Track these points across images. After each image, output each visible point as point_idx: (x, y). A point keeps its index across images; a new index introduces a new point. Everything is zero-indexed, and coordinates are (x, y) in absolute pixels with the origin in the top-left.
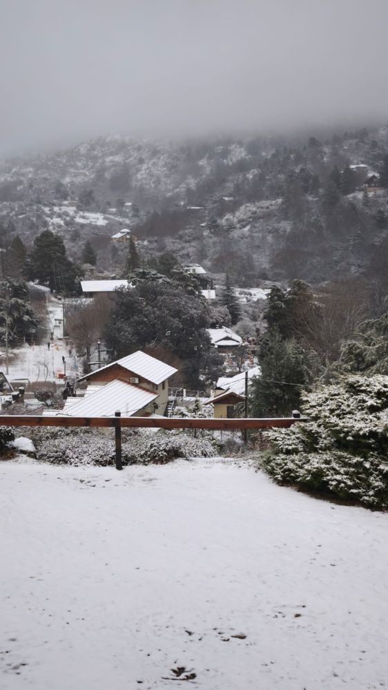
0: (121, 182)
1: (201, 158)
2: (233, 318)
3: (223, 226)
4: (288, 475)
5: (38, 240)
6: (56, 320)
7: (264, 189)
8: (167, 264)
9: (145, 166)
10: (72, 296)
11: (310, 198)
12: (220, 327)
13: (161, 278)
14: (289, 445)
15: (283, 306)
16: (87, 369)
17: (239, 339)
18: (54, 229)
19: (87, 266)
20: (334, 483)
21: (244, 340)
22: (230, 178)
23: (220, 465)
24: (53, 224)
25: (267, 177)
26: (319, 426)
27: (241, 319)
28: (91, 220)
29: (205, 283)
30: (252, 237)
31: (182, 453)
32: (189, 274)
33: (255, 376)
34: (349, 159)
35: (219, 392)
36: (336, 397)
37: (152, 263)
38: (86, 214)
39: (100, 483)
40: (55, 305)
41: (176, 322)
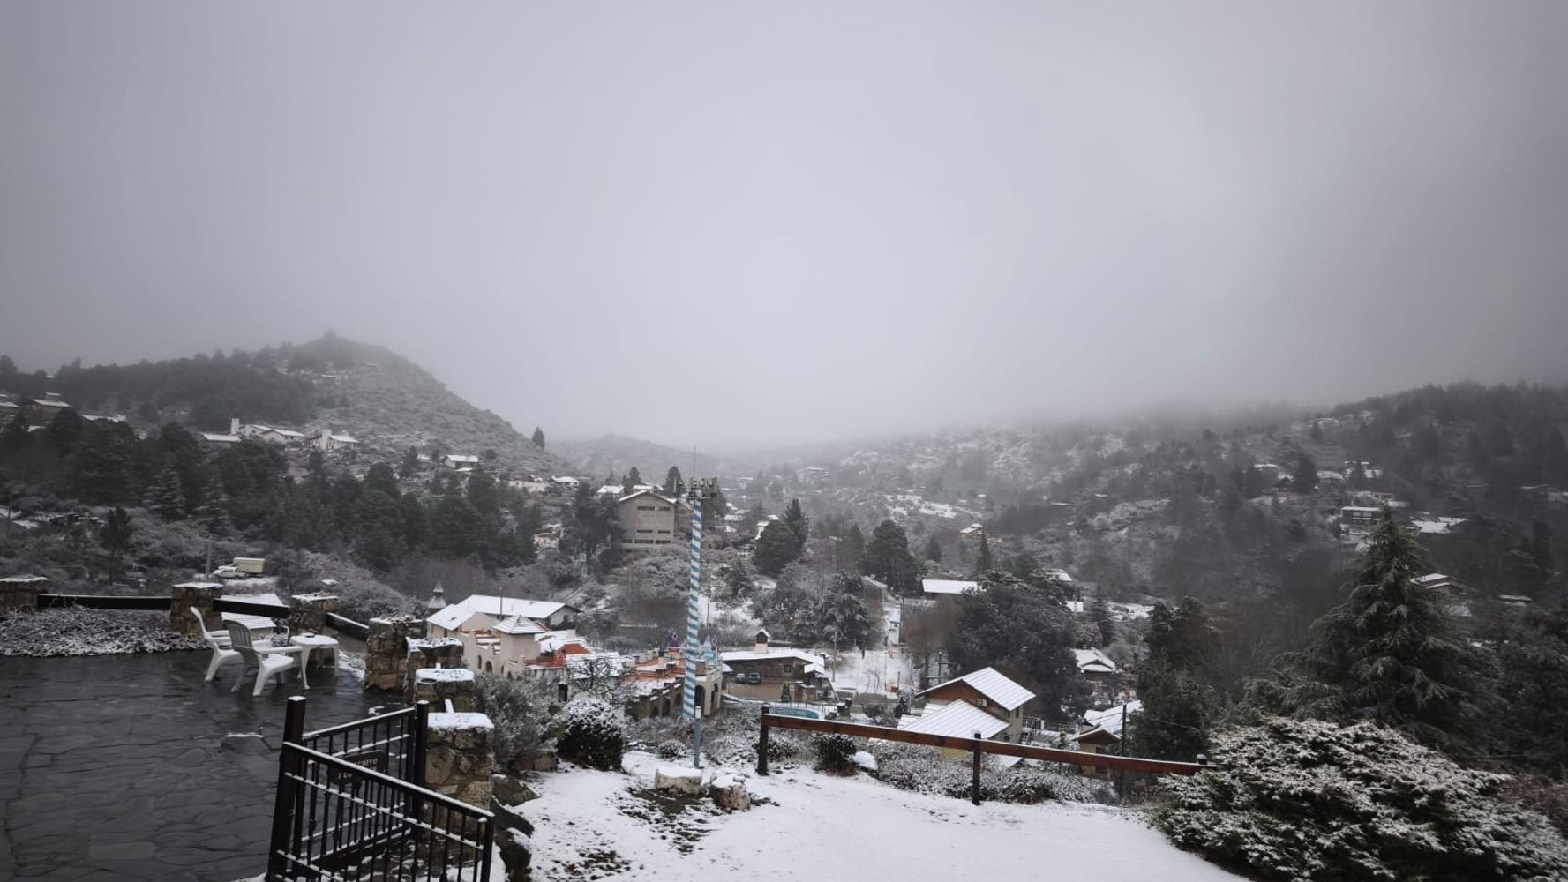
0: (974, 470)
1: (1070, 447)
2: (1104, 638)
3: (1094, 527)
4: (1192, 837)
5: (877, 529)
6: (892, 622)
7: (1146, 486)
8: (1025, 566)
9: (1002, 455)
10: (912, 596)
11: (1204, 500)
12: (1089, 648)
13: (1017, 582)
14: (1193, 798)
15: (1170, 628)
16: (924, 683)
17: (1112, 664)
18: (896, 519)
19: (931, 563)
20: (1255, 854)
21: (1118, 667)
22: (1104, 472)
23: (1102, 814)
24: (895, 513)
25: (1150, 473)
26: (1233, 777)
27: (1115, 640)
28: (939, 511)
29: (1071, 593)
30: (1130, 542)
31: (1053, 793)
32: (1052, 581)
33: (1135, 711)
34: (1253, 457)
35: (1086, 728)
36: (1256, 742)
37: (1007, 564)
38: (932, 505)
39: (954, 817)
40: (892, 605)
41: (1034, 637)
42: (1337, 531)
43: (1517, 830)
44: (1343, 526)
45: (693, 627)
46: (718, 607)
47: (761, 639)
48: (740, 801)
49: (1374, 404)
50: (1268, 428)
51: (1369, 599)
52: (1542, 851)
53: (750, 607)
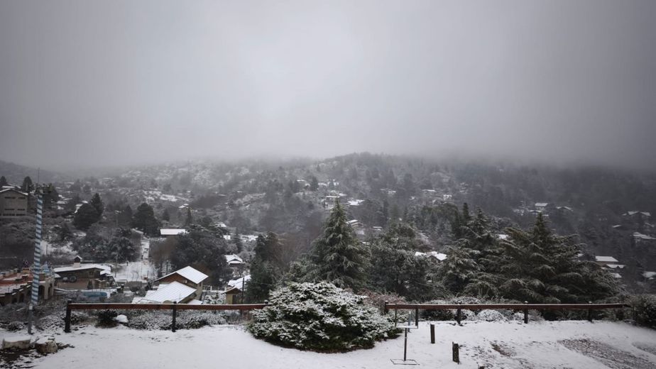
0: (186, 181)
1: (227, 172)
2: (239, 250)
3: (236, 204)
4: (261, 333)
5: (139, 207)
6: (145, 249)
7: (257, 188)
8: (207, 222)
9: (198, 174)
10: (155, 236)
11: (279, 194)
12: (232, 254)
13: (203, 229)
14: (262, 318)
15: (264, 244)
16: (160, 274)
17: (241, 260)
18: (148, 202)
19: (165, 222)
20: (283, 337)
21: (243, 261)
22: (241, 182)
24: (148, 200)
25: (259, 183)
26: (277, 308)
27: (243, 250)
28: (169, 199)
29: (225, 232)
30: (250, 210)
31: (207, 322)
32: (218, 227)
33: (248, 279)
34: (297, 177)
35: (229, 288)
36: (286, 293)
37: (199, 221)
38: (166, 196)
39: (163, 339)
40: (146, 241)
41: (209, 252)
42: (324, 205)
43: (368, 315)
44: (326, 203)
45: (37, 257)
46: (53, 246)
47: (77, 260)
48: (52, 349)
49: (338, 159)
50: (302, 165)
51: (330, 232)
52: (375, 321)
53: (71, 246)
